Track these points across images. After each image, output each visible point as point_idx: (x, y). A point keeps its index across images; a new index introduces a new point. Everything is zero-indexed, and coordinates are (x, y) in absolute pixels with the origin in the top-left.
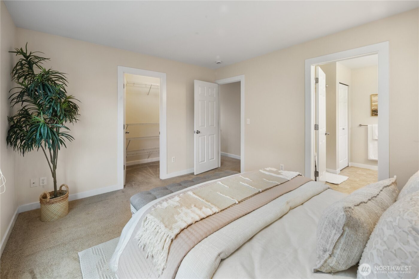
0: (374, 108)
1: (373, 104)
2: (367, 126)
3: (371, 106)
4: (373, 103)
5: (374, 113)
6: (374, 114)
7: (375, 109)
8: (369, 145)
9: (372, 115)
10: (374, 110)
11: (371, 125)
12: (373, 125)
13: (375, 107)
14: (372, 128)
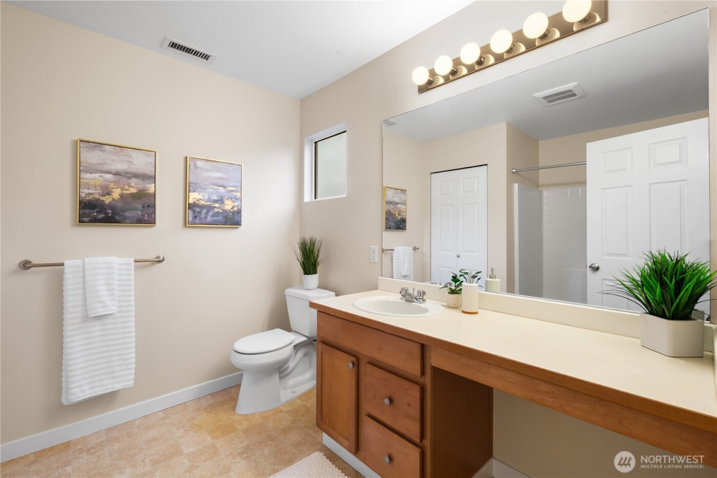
0: (90, 194)
1: (86, 176)
2: (62, 265)
3: (77, 184)
4: (86, 172)
5: (87, 211)
6: (88, 216)
7: (90, 198)
8: (66, 340)
9: (80, 221)
10: (89, 201)
11: (78, 262)
12: (86, 260)
13: (91, 191)
14: (84, 271)
